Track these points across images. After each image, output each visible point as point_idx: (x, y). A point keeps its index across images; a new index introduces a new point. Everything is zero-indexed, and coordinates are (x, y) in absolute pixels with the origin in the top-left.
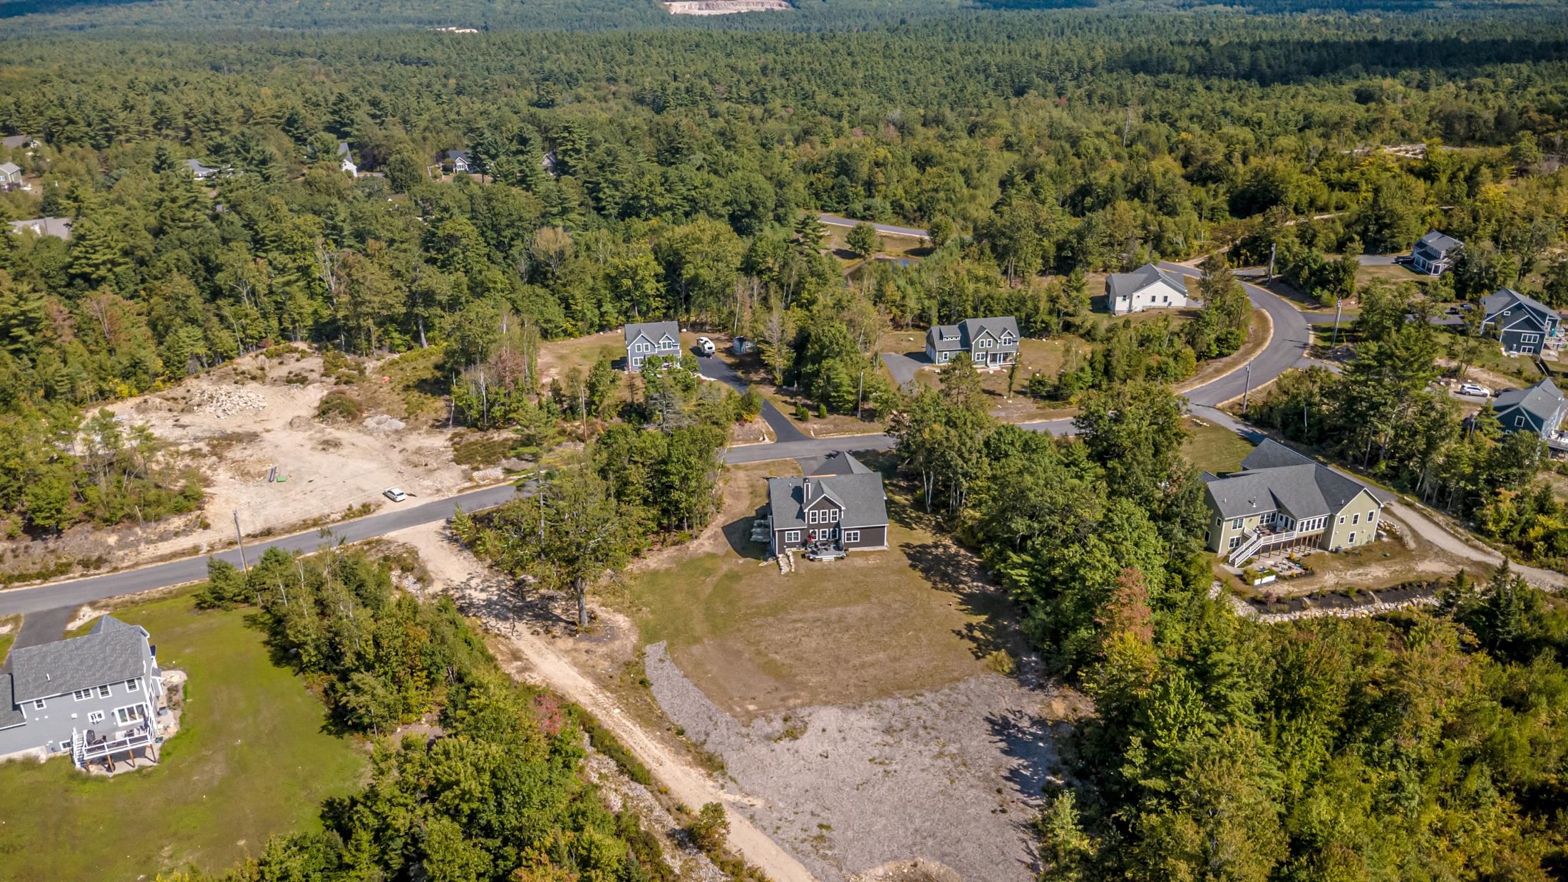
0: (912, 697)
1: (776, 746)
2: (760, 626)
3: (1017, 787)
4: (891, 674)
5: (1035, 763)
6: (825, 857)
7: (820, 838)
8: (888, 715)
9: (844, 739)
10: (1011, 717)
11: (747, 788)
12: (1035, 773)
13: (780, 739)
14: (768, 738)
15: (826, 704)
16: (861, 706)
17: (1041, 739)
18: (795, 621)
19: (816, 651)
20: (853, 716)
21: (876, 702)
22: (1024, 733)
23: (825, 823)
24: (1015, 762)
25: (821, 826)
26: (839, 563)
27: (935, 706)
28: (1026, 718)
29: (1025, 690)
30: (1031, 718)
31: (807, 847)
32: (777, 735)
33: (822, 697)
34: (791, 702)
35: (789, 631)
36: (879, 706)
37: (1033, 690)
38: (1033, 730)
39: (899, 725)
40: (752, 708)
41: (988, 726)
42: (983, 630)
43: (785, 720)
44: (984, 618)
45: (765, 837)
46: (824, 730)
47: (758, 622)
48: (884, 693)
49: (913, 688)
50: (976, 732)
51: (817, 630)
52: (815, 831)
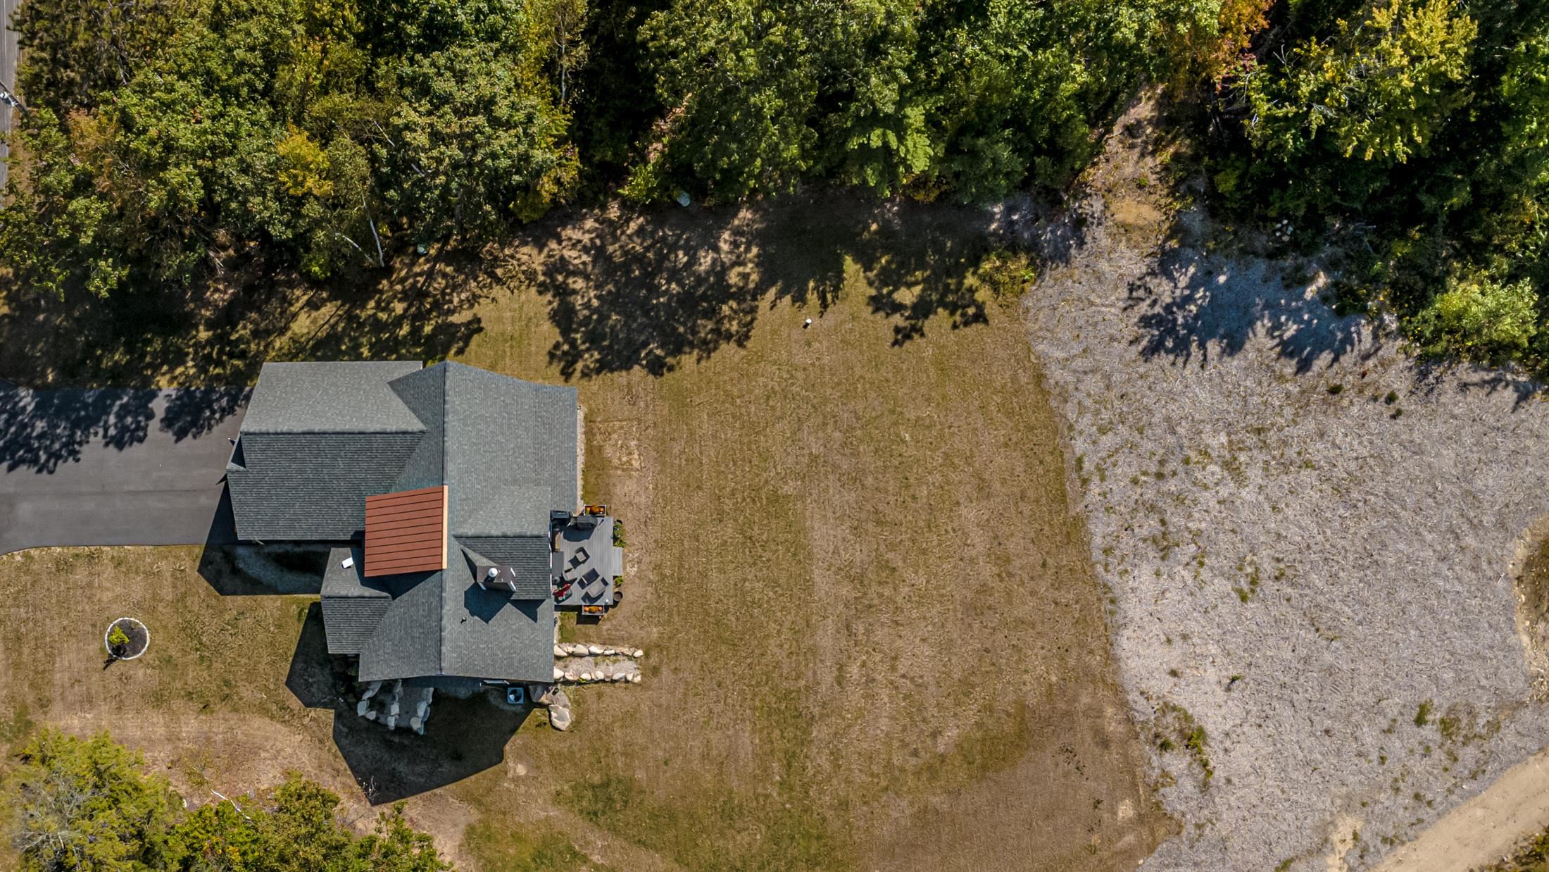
0: (1085, 482)
1: (1219, 774)
2: (835, 755)
3: (1326, 357)
4: (1026, 508)
5: (1267, 306)
6: (1494, 727)
7: (1447, 727)
8: (1127, 541)
9: (1185, 637)
10: (1143, 308)
11: (1309, 840)
12: (1295, 315)
13: (1205, 765)
14: (1205, 787)
15: (1111, 658)
16: (1107, 588)
17: (1208, 275)
18: (840, 680)
19: (947, 647)
20: (1133, 609)
21: (1097, 555)
22: (1188, 299)
23: (1415, 714)
24: (1260, 339)
25: (1420, 721)
26: (631, 538)
27: (1107, 441)
28: (1152, 282)
29: (1078, 258)
30: (1153, 273)
31: (1469, 754)
32: (1197, 769)
33: (1095, 661)
34: (1113, 727)
35: (869, 697)
36: (1107, 551)
37: (1081, 243)
38: (1183, 281)
39: (1151, 525)
40: (1126, 810)
41: (1164, 360)
42: (892, 278)
43: (1165, 746)
44: (850, 266)
45: (1442, 825)
46: (1174, 673)
47: (824, 761)
48: (1075, 532)
49: (1060, 472)
50: (1178, 387)
51: (880, 634)
52: (1430, 732)
